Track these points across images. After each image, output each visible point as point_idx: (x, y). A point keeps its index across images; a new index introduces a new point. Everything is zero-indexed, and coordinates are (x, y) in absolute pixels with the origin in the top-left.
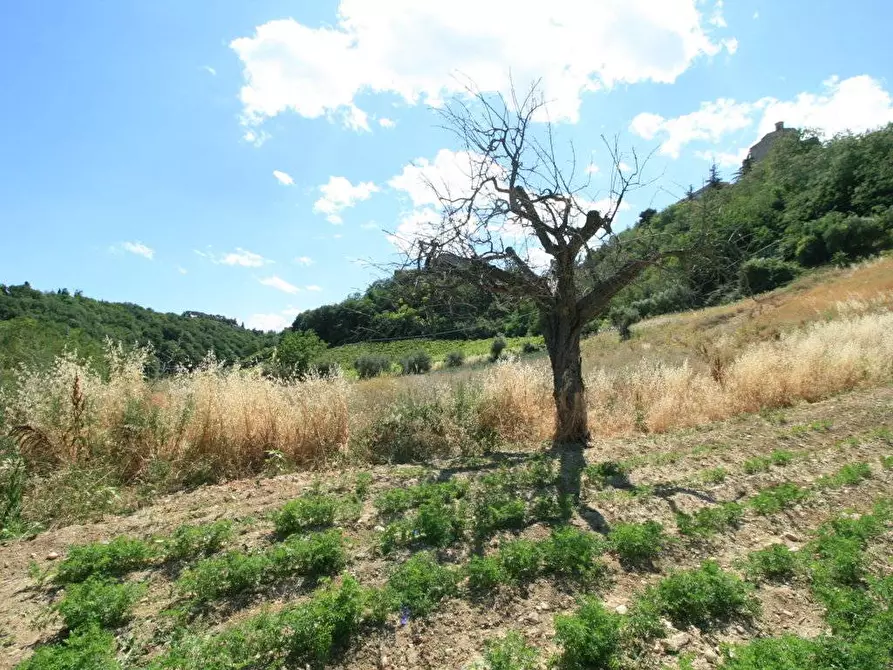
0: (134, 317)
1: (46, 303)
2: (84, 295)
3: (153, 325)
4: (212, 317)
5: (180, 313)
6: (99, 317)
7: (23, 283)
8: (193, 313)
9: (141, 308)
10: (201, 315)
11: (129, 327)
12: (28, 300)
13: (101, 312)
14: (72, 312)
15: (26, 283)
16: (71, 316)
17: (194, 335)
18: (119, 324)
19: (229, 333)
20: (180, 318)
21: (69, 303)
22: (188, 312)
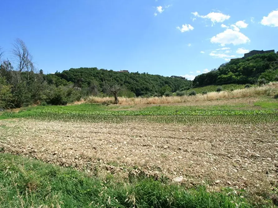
0: (158, 78)
1: (140, 76)
2: (148, 73)
3: (163, 80)
4: (178, 77)
5: (170, 77)
6: (151, 79)
7: (137, 72)
8: (174, 76)
9: (160, 76)
10: (175, 77)
11: (157, 81)
12: (137, 76)
13: (151, 77)
14: (145, 78)
15: (138, 72)
16: (145, 79)
17: (172, 83)
18: (155, 80)
19: (182, 81)
20: (169, 78)
21: (145, 76)
22: (172, 76)
